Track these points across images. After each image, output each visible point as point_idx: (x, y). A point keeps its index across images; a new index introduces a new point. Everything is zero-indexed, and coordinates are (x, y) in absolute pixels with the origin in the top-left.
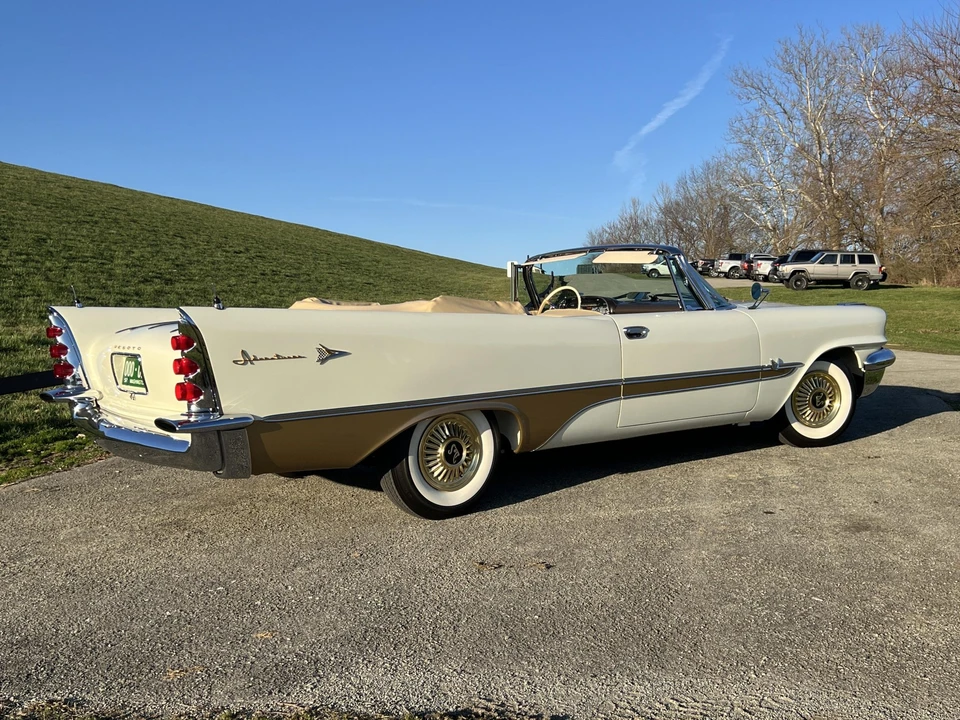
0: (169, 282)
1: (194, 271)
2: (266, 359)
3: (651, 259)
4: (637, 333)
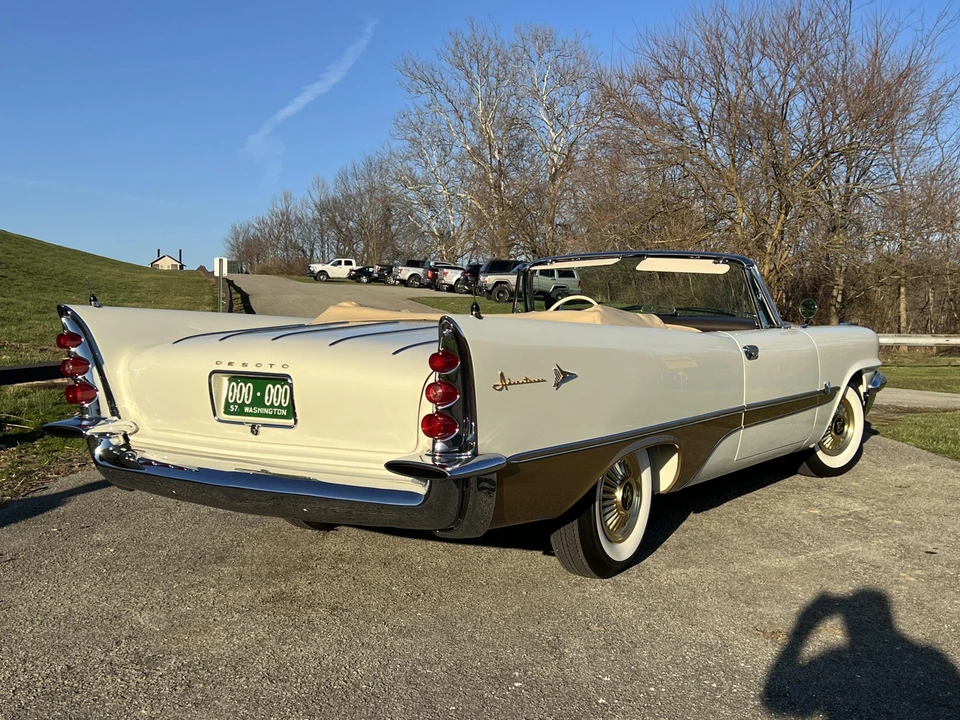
3: (722, 269)
4: (752, 353)
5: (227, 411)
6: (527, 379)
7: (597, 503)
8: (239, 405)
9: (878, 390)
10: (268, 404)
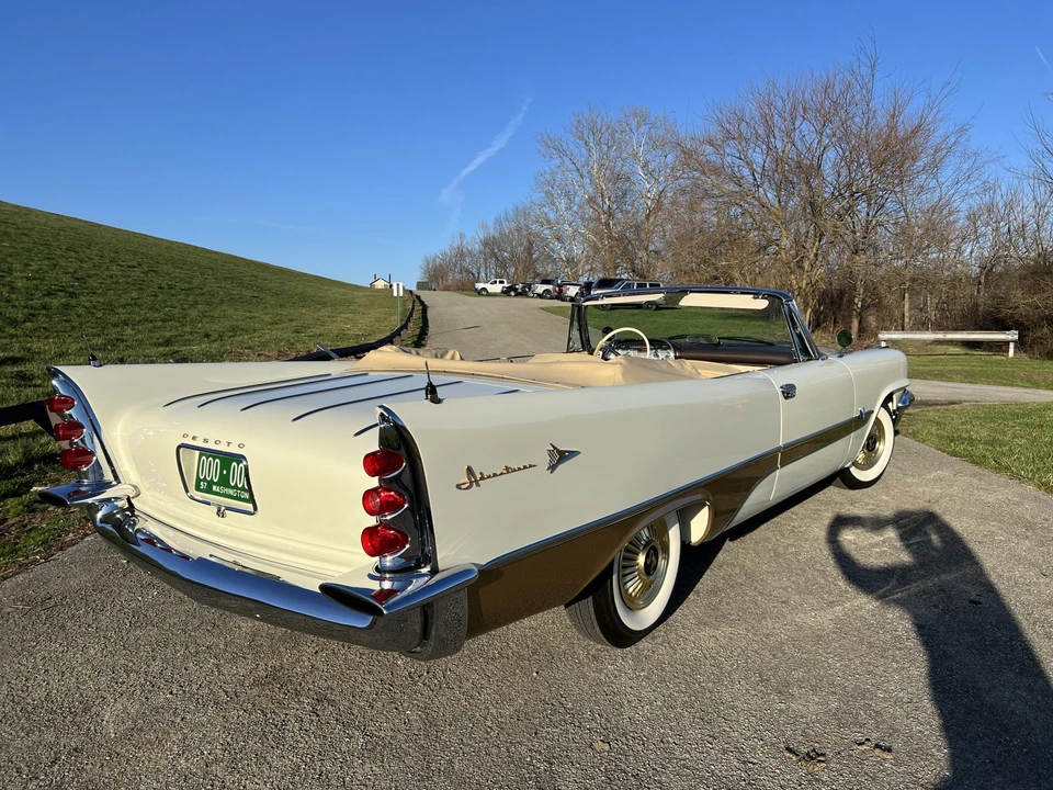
0: (72, 295)
1: (95, 285)
2: (495, 475)
3: (762, 304)
4: (789, 392)
5: (198, 488)
6: (507, 468)
7: (615, 577)
8: (208, 482)
9: (907, 407)
10: (233, 484)
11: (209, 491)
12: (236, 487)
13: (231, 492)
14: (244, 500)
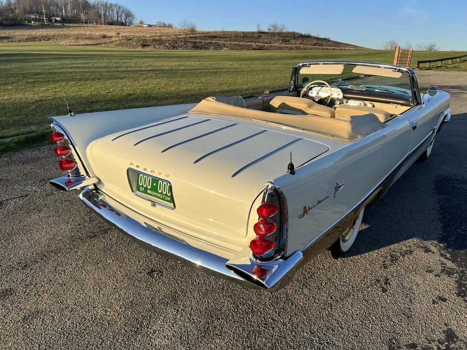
3: (397, 75)
5: (139, 190)
6: (319, 201)
8: (145, 188)
10: (160, 192)
11: (145, 191)
12: (162, 193)
13: (159, 195)
14: (167, 201)
